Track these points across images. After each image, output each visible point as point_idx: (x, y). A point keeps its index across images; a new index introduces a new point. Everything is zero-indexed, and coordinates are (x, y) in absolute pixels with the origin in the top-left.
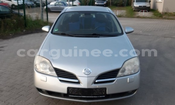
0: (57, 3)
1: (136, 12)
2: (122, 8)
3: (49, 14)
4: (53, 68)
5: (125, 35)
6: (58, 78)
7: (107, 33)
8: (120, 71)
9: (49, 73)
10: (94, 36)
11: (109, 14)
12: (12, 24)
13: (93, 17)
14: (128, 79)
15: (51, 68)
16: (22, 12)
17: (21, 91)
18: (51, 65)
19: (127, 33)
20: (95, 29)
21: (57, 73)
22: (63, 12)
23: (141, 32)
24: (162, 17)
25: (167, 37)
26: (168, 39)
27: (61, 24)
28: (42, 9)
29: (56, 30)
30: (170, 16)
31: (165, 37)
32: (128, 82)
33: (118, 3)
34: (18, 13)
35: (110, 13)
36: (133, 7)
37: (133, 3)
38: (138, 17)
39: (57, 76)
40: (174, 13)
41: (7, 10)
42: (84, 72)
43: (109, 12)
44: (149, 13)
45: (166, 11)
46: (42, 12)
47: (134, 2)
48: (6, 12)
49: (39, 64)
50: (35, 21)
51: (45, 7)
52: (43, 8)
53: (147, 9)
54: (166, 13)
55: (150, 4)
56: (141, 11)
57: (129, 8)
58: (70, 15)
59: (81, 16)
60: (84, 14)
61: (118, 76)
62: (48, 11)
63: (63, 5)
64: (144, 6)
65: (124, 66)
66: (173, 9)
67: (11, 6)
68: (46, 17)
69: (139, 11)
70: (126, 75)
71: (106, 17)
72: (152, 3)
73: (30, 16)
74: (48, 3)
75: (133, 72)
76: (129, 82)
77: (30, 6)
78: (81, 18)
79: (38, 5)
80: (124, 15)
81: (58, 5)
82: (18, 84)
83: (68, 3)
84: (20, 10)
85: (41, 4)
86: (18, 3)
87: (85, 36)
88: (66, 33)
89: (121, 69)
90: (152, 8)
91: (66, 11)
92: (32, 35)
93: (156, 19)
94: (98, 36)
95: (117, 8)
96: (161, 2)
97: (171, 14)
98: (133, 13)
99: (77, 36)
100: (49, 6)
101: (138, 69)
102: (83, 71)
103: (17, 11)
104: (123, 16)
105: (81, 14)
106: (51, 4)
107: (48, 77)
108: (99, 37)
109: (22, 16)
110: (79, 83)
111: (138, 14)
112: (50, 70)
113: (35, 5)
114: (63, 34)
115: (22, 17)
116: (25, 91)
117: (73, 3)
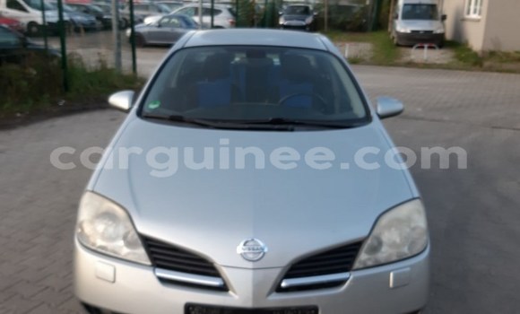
0: (166, 20)
1: (403, 49)
2: (360, 36)
3: (140, 53)
4: (136, 237)
5: (376, 122)
6: (154, 271)
7: (319, 116)
8: (365, 247)
9: (125, 251)
10: (277, 127)
11: (326, 55)
12: (25, 83)
13: (273, 62)
14: (392, 275)
15: (130, 236)
16: (55, 45)
17: (36, 307)
18: (129, 224)
19: (382, 117)
20: (281, 101)
21: (151, 254)
22: (177, 45)
23: (419, 109)
24: (481, 65)
25: (500, 128)
26: (504, 135)
27: (173, 84)
28: (119, 37)
29: (152, 106)
30: (505, 62)
31: (493, 127)
32: (391, 285)
33: (349, 23)
34: (43, 47)
35: (328, 52)
36: (393, 34)
37: (393, 23)
38: (410, 64)
39: (149, 263)
40: (517, 52)
41: (12, 39)
42: (243, 251)
43: (324, 48)
44: (442, 51)
45: (492, 48)
46: (119, 45)
47: (397, 17)
48: (7, 43)
49: (92, 222)
50: (95, 74)
51: (129, 32)
52: (122, 33)
53: (436, 41)
54: (492, 54)
55: (444, 26)
56: (419, 47)
57: (380, 35)
58: (203, 57)
59: (237, 59)
60: (244, 55)
61: (357, 265)
62: (138, 42)
63: (184, 25)
64: (426, 32)
65: (376, 231)
66: (514, 42)
67: (25, 26)
68: (130, 62)
69: (411, 46)
70: (383, 261)
71: (313, 63)
72: (449, 22)
73: (80, 59)
74: (136, 19)
75: (405, 250)
76: (395, 287)
77: (81, 26)
78: (237, 65)
79: (107, 26)
80: (367, 58)
81: (168, 24)
82: (28, 282)
83: (196, 19)
84: (48, 38)
85: (114, 23)
86: (44, 17)
87: (247, 126)
88: (186, 114)
89: (369, 242)
90: (449, 36)
91: (187, 45)
92: (84, 117)
93: (462, 72)
94: (290, 127)
95: (345, 35)
96: (478, 21)
97: (507, 55)
98: (394, 51)
99: (220, 124)
100: (139, 28)
101: (423, 240)
102: (240, 249)
103: (40, 43)
104: (363, 60)
105: (237, 55)
106: (148, 21)
107: (120, 267)
108: (292, 130)
109: (55, 57)
110: (223, 289)
111: (409, 55)
112: (129, 244)
113: (99, 24)
114: (176, 120)
115: (55, 62)
116: (49, 305)
117: (212, 20)
